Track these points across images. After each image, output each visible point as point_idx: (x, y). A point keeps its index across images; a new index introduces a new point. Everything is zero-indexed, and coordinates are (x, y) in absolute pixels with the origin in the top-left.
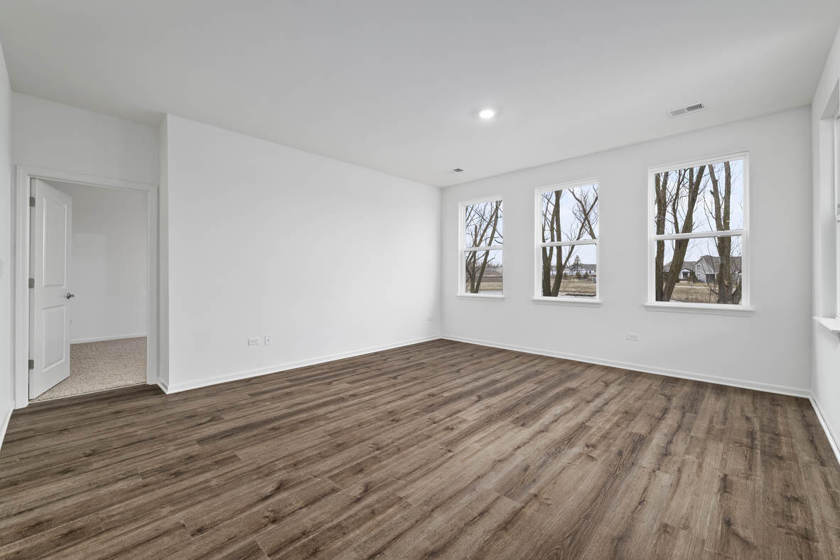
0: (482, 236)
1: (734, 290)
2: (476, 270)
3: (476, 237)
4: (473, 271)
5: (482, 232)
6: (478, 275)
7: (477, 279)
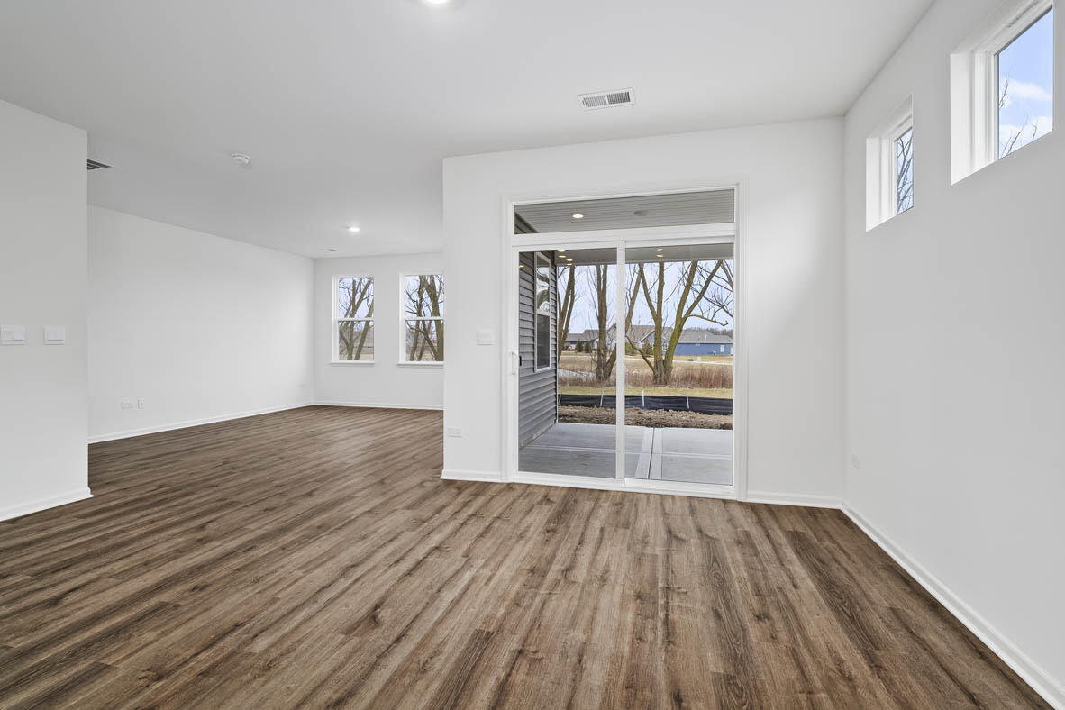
0: (363, 294)
1: (608, 358)
2: (354, 337)
3: (354, 295)
4: (351, 338)
5: (363, 287)
6: (356, 344)
7: (355, 350)
